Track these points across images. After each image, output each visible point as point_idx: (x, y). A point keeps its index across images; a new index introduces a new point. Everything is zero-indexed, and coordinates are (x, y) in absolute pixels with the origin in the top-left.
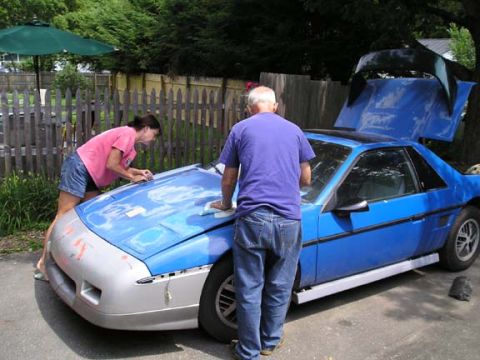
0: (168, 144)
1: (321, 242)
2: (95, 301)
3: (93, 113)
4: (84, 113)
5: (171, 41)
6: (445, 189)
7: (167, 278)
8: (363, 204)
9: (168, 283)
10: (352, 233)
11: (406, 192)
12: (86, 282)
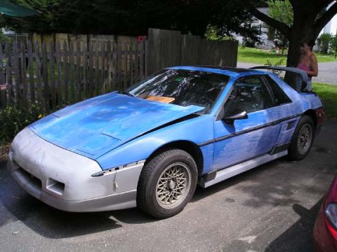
0: (84, 81)
1: (216, 141)
2: (59, 193)
3: (27, 59)
4: (20, 59)
5: (73, 8)
6: (291, 104)
7: (114, 172)
8: (243, 114)
9: (115, 175)
10: (235, 135)
11: (264, 106)
12: (50, 179)
